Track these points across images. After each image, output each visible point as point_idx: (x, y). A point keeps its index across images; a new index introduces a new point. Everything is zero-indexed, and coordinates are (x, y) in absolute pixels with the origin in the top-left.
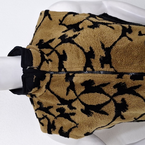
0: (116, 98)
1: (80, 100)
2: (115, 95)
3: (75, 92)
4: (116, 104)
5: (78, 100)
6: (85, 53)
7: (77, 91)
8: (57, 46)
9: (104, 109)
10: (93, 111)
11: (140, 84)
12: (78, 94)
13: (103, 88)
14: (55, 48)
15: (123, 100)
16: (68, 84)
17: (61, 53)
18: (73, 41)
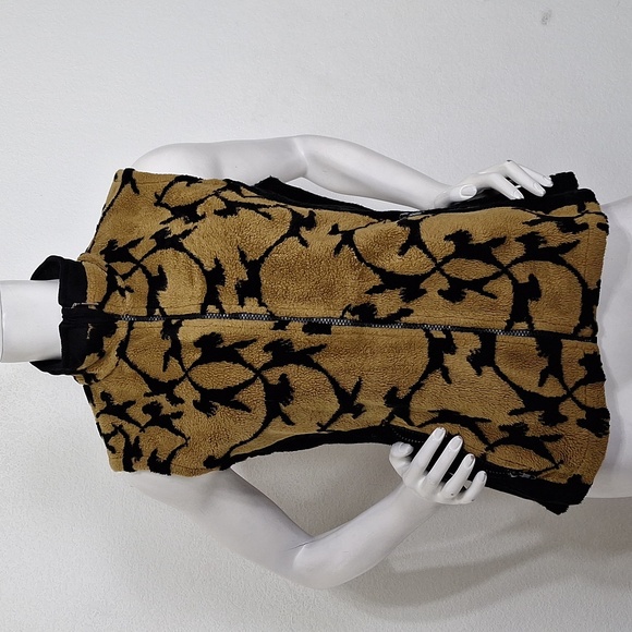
0: (268, 375)
1: (190, 380)
2: (267, 366)
3: (181, 363)
4: (268, 387)
5: (186, 379)
6: (205, 272)
7: (185, 361)
8: (146, 256)
9: (240, 397)
10: (216, 404)
11: (323, 343)
12: (187, 366)
13: (241, 351)
14: (142, 260)
15: (283, 378)
16: (167, 344)
17: (155, 273)
18: (182, 244)
